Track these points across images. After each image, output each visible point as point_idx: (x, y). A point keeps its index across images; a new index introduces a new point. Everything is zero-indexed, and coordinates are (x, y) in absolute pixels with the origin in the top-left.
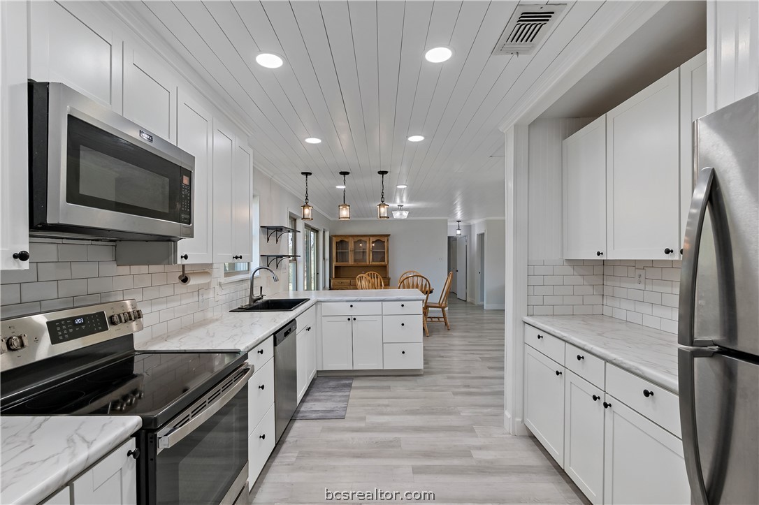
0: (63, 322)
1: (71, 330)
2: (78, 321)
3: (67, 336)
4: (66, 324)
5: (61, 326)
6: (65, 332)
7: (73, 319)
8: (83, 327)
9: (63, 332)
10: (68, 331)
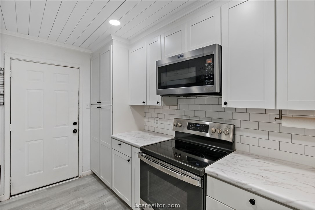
0: (193, 124)
1: (194, 127)
2: (197, 125)
3: (192, 129)
4: (193, 125)
5: (192, 125)
6: (192, 127)
7: (196, 124)
8: (199, 128)
9: (191, 127)
10: (193, 127)
